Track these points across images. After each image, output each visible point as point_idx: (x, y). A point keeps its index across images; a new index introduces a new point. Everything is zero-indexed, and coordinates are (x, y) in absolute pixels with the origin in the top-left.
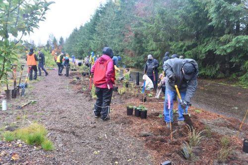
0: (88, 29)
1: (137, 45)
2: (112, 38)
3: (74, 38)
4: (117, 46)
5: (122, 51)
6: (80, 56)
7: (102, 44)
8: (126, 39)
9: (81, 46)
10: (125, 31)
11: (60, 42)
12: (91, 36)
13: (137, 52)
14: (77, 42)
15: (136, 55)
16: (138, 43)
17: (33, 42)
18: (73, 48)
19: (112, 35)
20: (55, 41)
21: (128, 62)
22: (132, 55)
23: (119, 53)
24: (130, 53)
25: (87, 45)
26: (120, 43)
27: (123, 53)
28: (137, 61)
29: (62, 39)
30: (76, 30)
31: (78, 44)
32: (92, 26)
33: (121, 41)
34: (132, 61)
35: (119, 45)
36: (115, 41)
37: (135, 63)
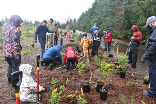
0: (90, 12)
1: (126, 21)
2: (105, 16)
3: (82, 18)
4: (109, 22)
5: (112, 26)
6: (84, 30)
7: (98, 22)
8: (117, 16)
9: (85, 23)
10: (115, 11)
11: (74, 22)
12: (91, 16)
13: (125, 27)
14: (83, 21)
15: (124, 29)
16: (126, 19)
17: (59, 22)
18: (81, 25)
19: (105, 14)
20: (71, 21)
21: (117, 35)
22: (120, 29)
23: (110, 28)
24: (119, 27)
25: (89, 23)
26: (111, 20)
27: (113, 28)
28: (125, 34)
29: (75, 19)
30: (83, 14)
31: (83, 22)
32: (92, 10)
33: (112, 18)
34: (120, 35)
35: (110, 22)
36: (108, 19)
37: (123, 36)
